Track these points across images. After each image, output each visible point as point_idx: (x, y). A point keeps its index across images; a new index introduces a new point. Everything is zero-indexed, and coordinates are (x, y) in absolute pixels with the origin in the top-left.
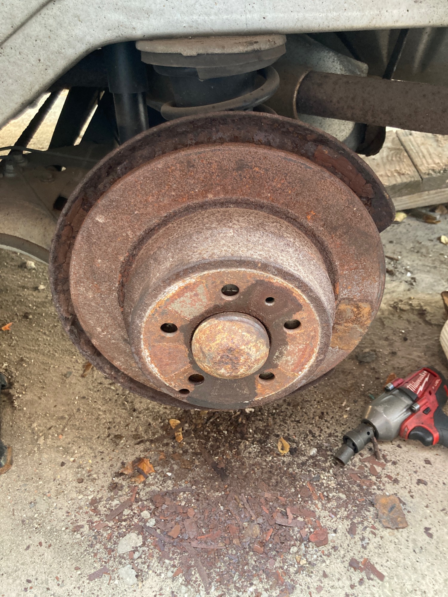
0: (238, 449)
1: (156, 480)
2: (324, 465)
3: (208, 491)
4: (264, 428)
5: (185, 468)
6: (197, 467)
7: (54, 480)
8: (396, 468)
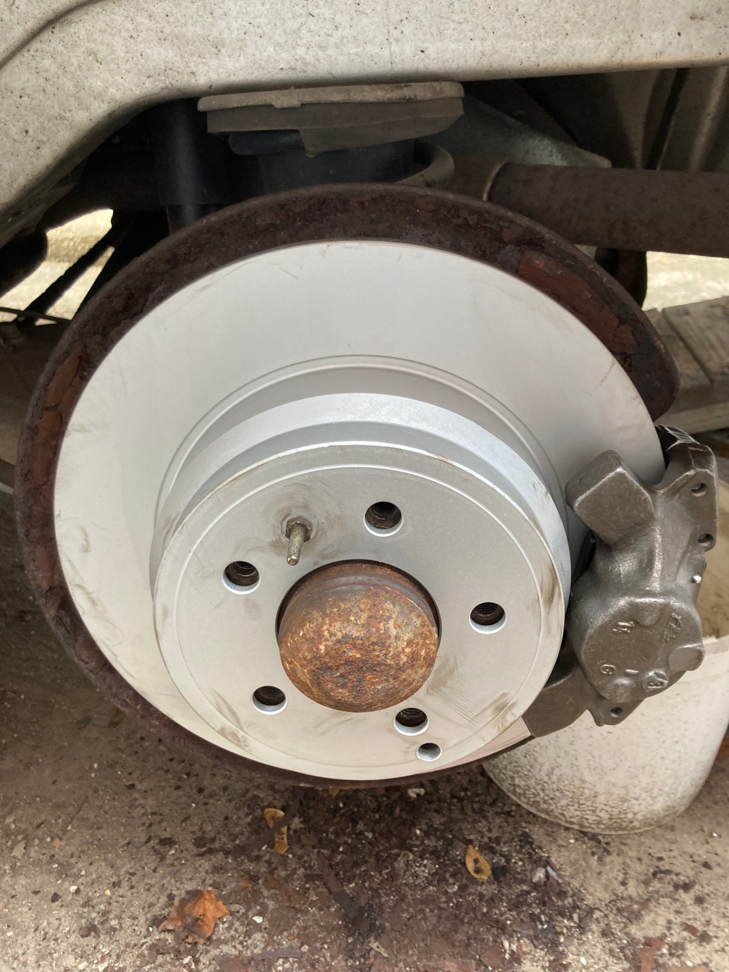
0: (393, 868)
1: (233, 932)
2: (560, 903)
3: (333, 957)
4: (442, 827)
5: (288, 907)
6: (312, 904)
7: (36, 930)
8: (704, 910)
